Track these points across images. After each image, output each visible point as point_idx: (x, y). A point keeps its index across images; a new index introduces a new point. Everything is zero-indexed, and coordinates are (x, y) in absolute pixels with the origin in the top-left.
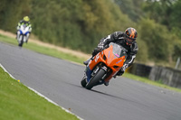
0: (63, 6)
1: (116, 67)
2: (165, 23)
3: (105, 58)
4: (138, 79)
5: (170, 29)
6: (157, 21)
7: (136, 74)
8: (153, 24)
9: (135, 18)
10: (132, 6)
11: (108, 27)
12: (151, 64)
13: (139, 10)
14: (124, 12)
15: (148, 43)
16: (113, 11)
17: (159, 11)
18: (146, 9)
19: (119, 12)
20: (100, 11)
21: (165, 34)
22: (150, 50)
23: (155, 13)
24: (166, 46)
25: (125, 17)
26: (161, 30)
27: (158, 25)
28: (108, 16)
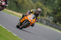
5: (46, 6)
6: (42, 3)
8: (40, 4)
9: (34, 2)
11: (25, 4)
23: (41, 1)
24: (44, 12)
26: (43, 6)
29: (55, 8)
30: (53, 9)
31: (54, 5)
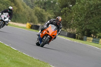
0: (3, 4)
1: (53, 35)
2: (44, 8)
3: (48, 32)
4: (34, 31)
5: (46, 11)
6: (41, 8)
7: (34, 29)
8: (39, 9)
9: (32, 7)
10: (31, 3)
11: (21, 11)
12: (40, 25)
13: (34, 4)
14: (28, 5)
15: (38, 17)
16: (23, 5)
17: (41, 4)
18: (36, 3)
19: (25, 5)
20: (18, 5)
21: (44, 13)
22: (39, 19)
23: (40, 5)
24: (45, 17)
25: (28, 7)
26: (42, 11)
27: (41, 9)
28: (21, 7)
29: (57, 11)
30: (55, 13)
31: (55, 8)
